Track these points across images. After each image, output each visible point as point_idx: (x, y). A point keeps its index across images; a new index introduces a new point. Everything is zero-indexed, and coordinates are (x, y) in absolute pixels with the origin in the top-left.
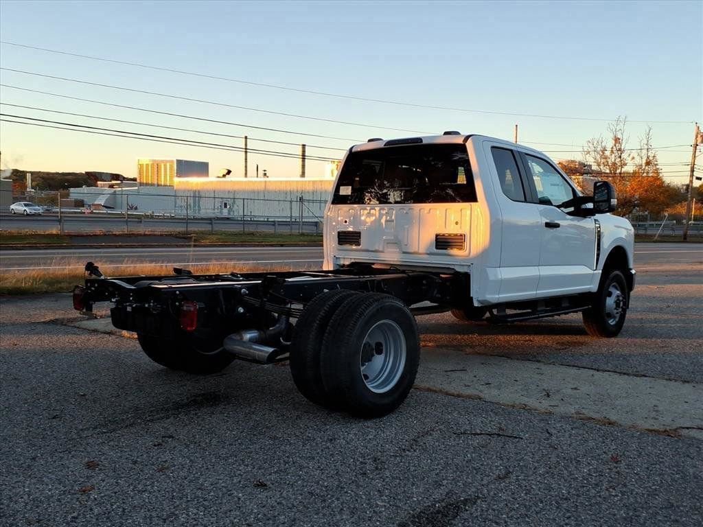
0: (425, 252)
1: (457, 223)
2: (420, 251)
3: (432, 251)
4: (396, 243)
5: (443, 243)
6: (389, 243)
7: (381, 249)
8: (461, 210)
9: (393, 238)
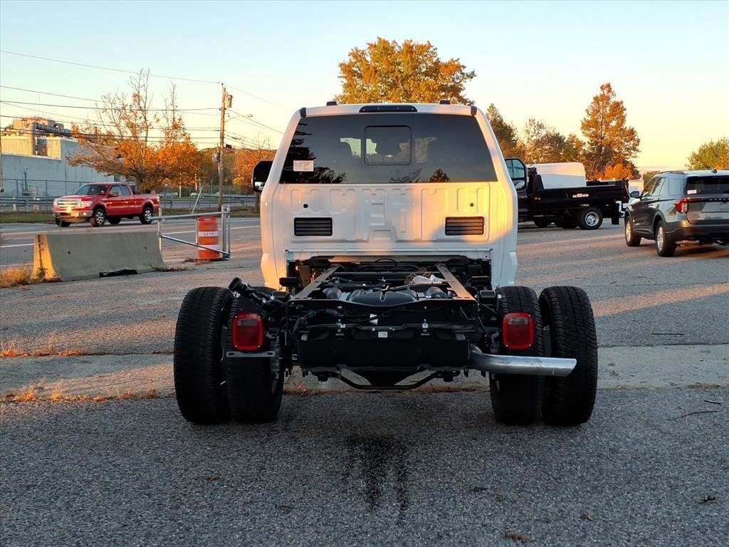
0: (431, 239)
1: (472, 205)
2: (423, 239)
3: (439, 237)
4: (388, 230)
5: (455, 227)
6: (378, 230)
7: (365, 239)
8: (477, 190)
9: (383, 224)
